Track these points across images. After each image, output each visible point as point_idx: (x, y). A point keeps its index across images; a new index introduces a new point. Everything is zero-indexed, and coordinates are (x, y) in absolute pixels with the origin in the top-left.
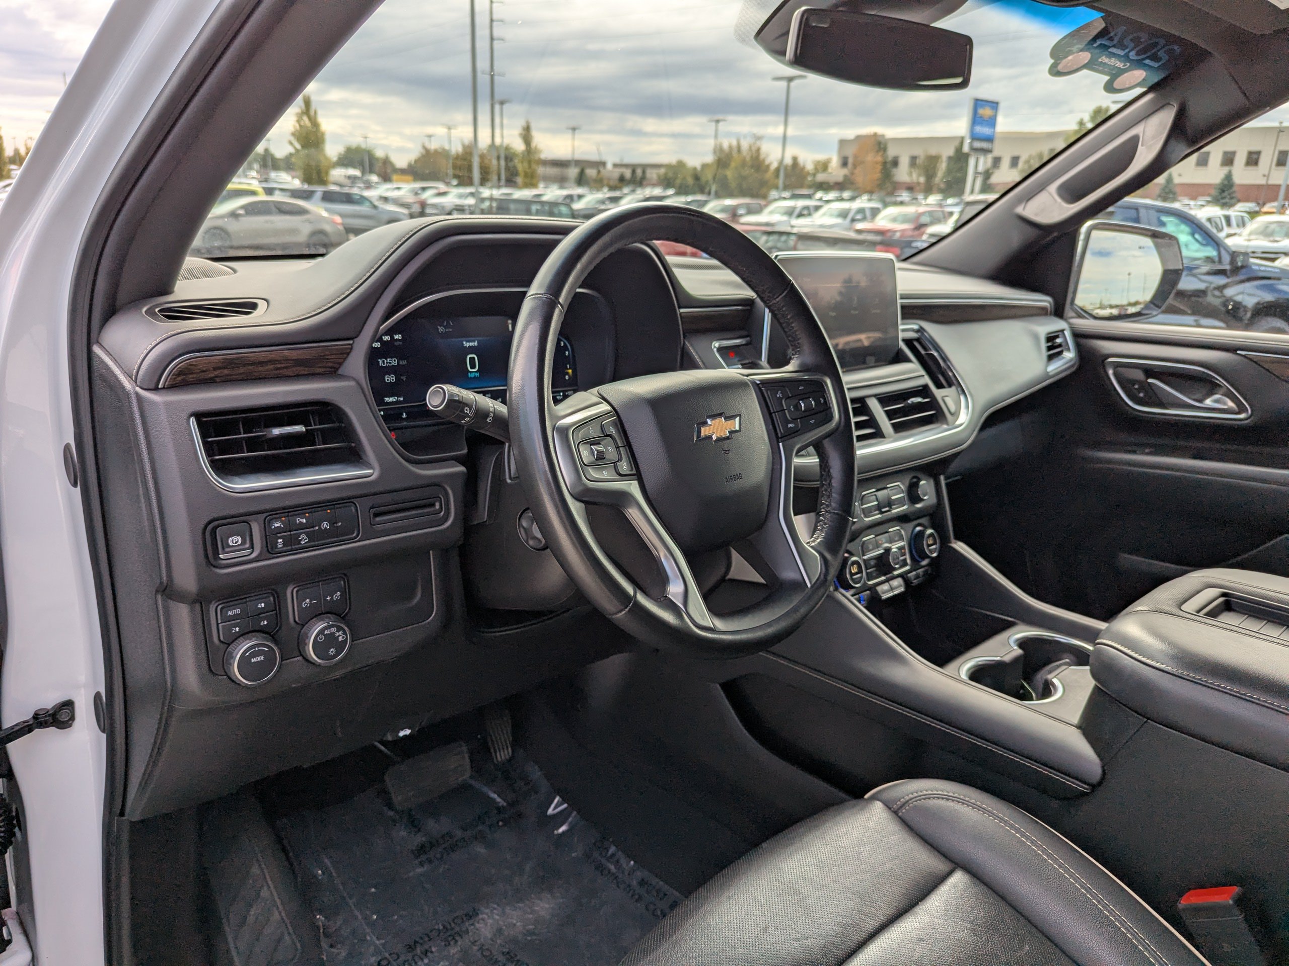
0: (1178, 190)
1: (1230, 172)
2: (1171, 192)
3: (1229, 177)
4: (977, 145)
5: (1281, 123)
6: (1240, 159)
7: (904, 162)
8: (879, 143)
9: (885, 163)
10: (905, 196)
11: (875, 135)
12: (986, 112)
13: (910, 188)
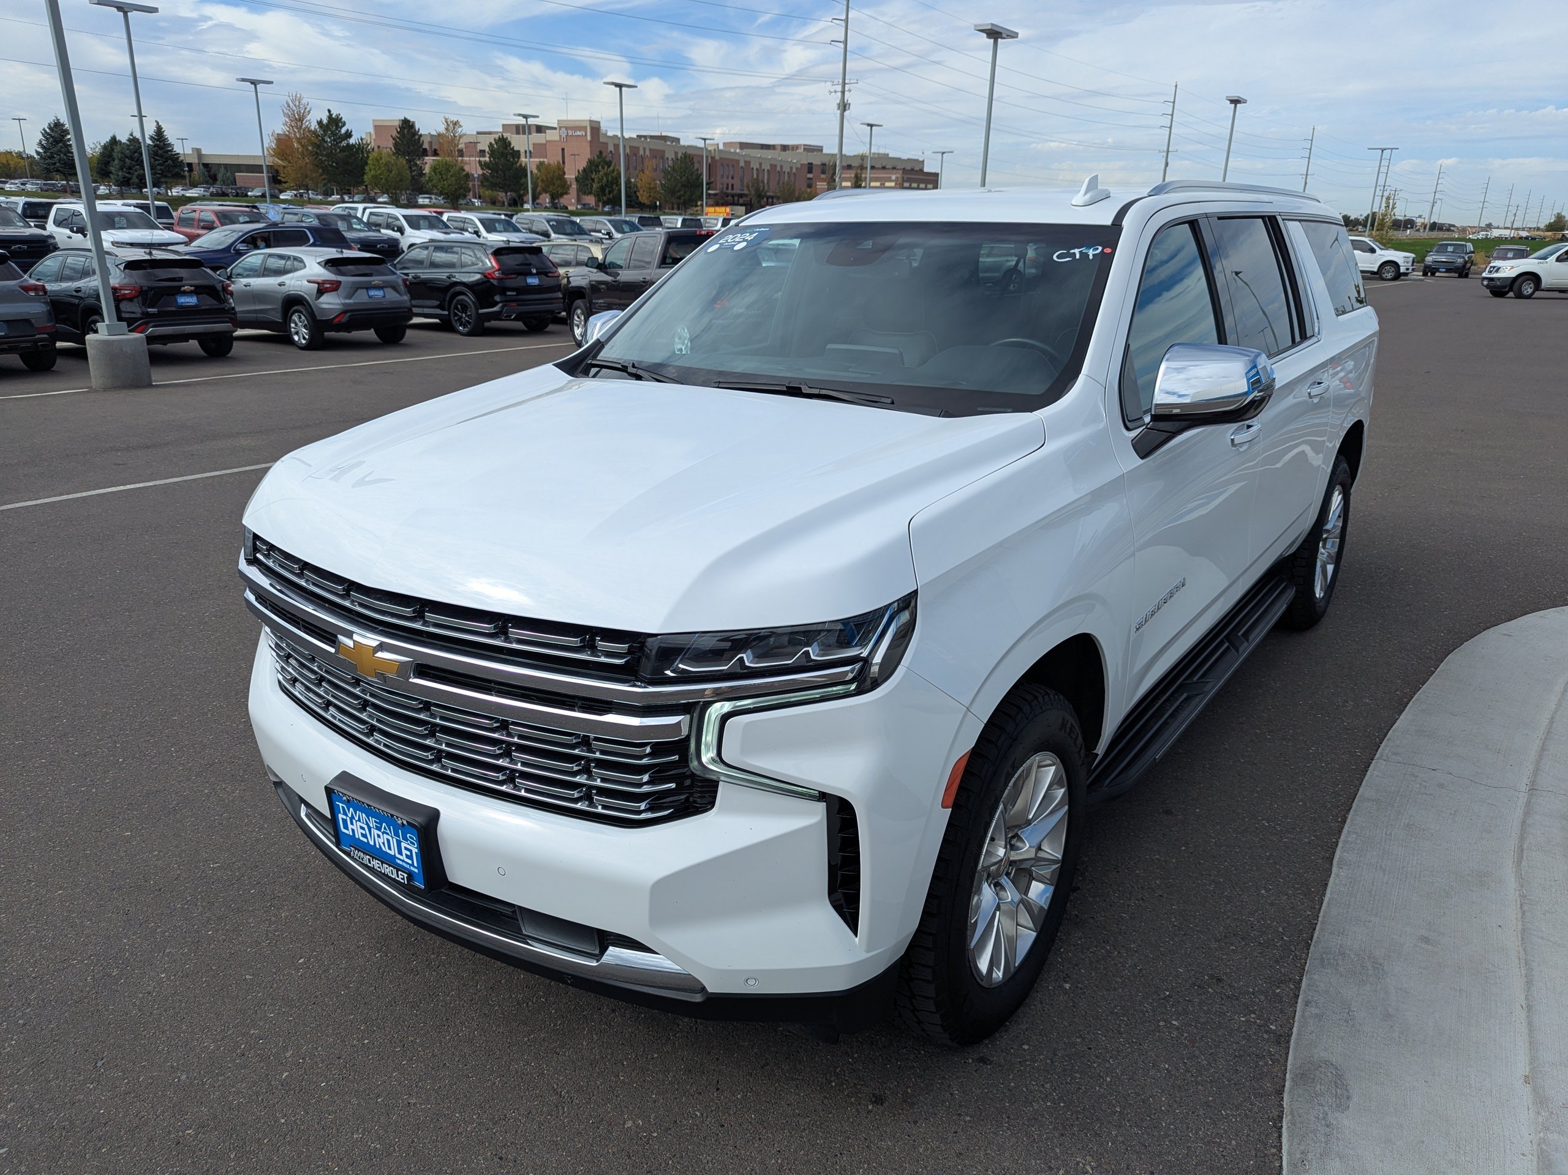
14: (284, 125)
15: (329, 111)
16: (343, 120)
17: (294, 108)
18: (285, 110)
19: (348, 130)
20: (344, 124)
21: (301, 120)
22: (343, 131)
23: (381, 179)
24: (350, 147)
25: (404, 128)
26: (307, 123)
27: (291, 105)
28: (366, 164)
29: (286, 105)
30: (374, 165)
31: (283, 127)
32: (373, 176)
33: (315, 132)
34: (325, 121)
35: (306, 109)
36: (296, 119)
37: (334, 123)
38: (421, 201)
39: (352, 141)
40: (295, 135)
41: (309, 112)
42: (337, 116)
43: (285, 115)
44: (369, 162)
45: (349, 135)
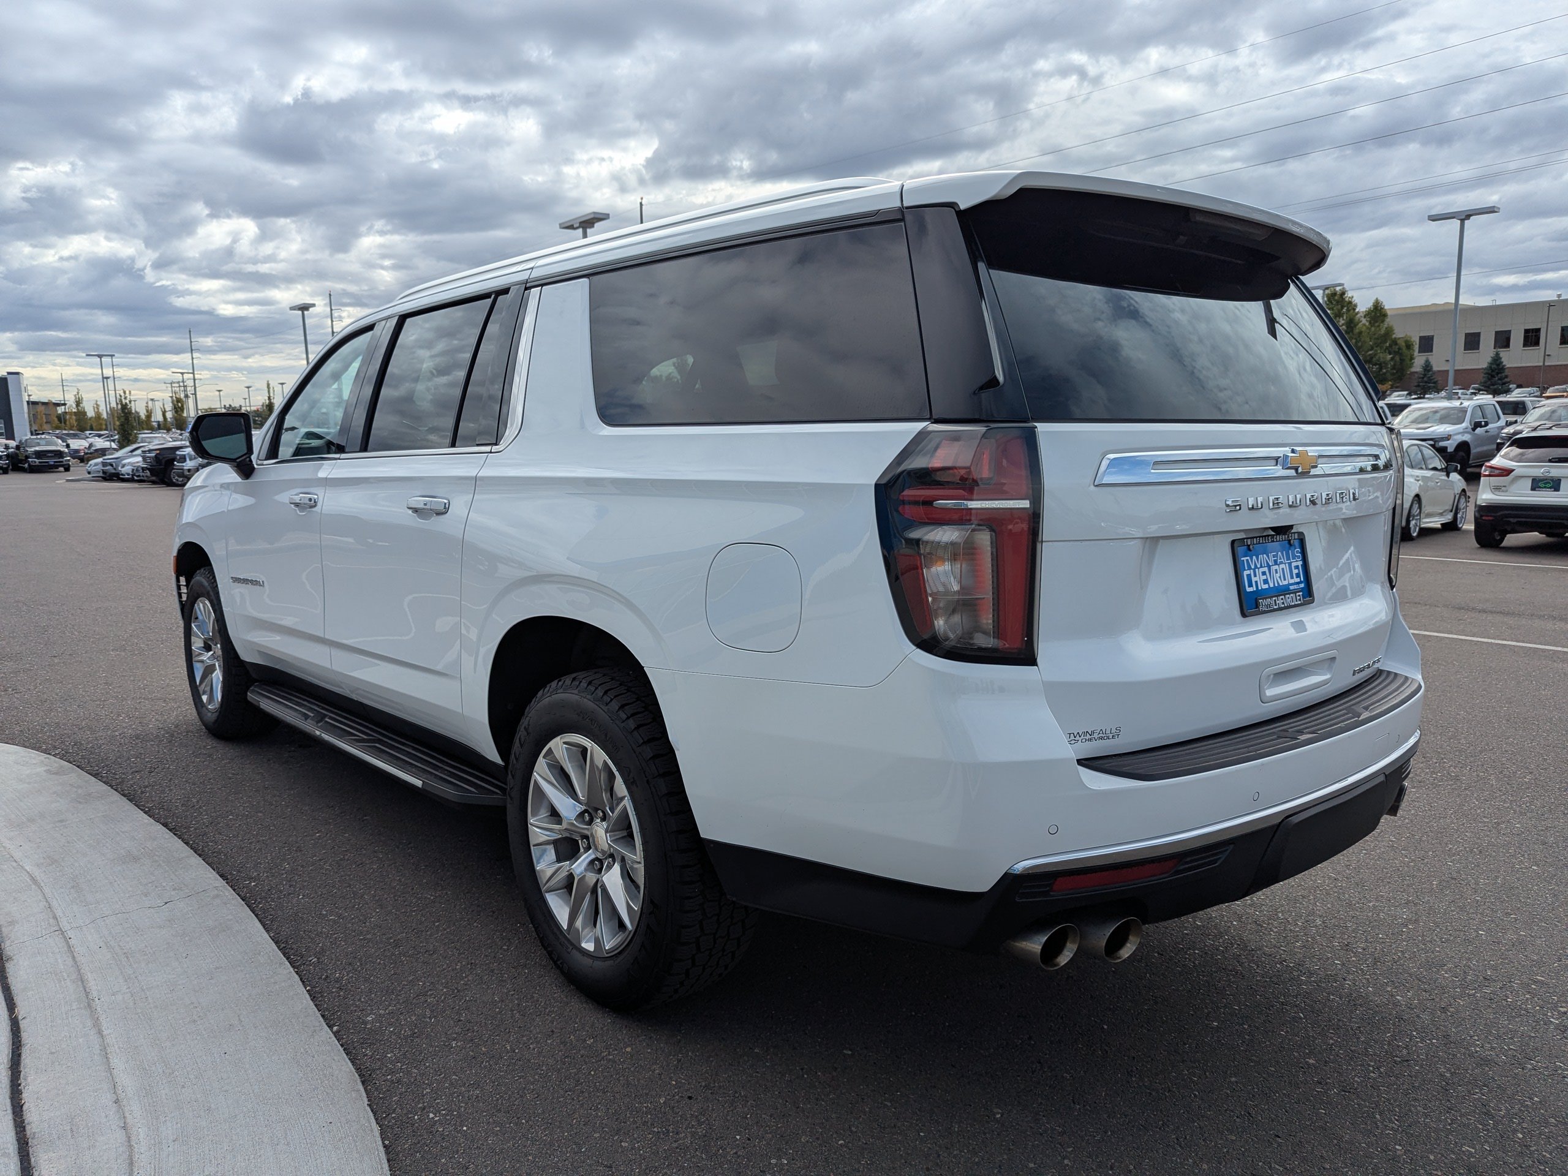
2: (1430, 381)
3: (1497, 359)
6: (1516, 339)
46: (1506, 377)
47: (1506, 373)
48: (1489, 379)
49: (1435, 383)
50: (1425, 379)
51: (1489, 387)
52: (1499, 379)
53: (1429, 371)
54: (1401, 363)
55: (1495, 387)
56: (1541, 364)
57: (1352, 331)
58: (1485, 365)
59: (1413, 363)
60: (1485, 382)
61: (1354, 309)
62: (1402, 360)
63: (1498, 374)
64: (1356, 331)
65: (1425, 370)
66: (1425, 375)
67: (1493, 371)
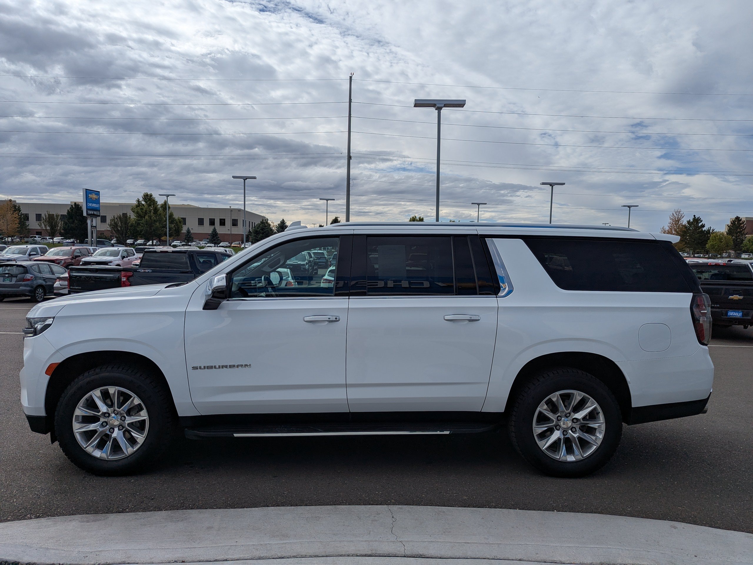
0: (193, 236)
1: (215, 228)
2: (190, 237)
3: (215, 230)
4: (90, 212)
5: (230, 207)
6: (217, 222)
7: (32, 218)
8: (15, 206)
9: (20, 219)
10: (38, 239)
11: (10, 201)
12: (94, 196)
13: (39, 233)
14: (669, 223)
15: (694, 216)
16: (701, 219)
17: (676, 216)
18: (671, 217)
19: (703, 224)
20: (702, 221)
21: (678, 221)
22: (700, 224)
23: (716, 246)
24: (703, 232)
25: (736, 221)
26: (681, 222)
27: (675, 214)
28: (709, 239)
29: (672, 215)
30: (713, 239)
31: (669, 224)
32: (711, 245)
33: (685, 226)
34: (692, 220)
35: (681, 216)
36: (676, 220)
37: (697, 220)
38: (743, 256)
39: (704, 229)
40: (674, 227)
41: (683, 217)
42: (698, 218)
43: (671, 219)
44: (710, 238)
45: (703, 226)
46: (219, 237)
47: (219, 236)
48: (213, 238)
49: (192, 238)
50: (188, 236)
51: (213, 241)
52: (216, 238)
53: (189, 233)
54: (178, 229)
55: (215, 241)
56: (230, 233)
57: (157, 213)
58: (211, 232)
59: (182, 229)
60: (211, 239)
61: (157, 204)
62: (178, 228)
63: (215, 236)
64: (159, 213)
65: (188, 232)
66: (188, 235)
67: (214, 235)
